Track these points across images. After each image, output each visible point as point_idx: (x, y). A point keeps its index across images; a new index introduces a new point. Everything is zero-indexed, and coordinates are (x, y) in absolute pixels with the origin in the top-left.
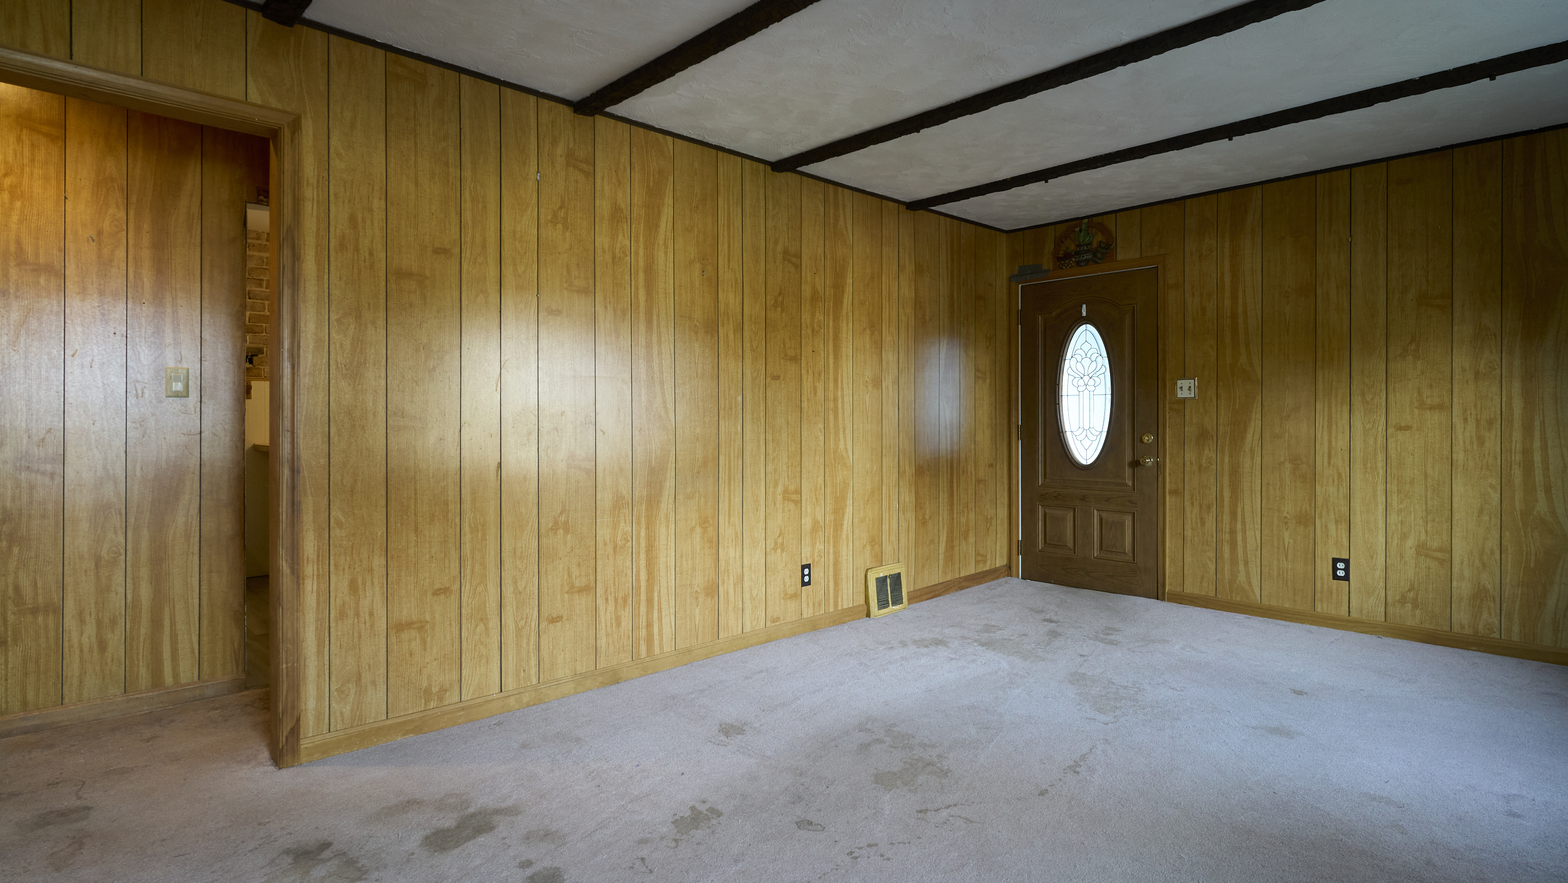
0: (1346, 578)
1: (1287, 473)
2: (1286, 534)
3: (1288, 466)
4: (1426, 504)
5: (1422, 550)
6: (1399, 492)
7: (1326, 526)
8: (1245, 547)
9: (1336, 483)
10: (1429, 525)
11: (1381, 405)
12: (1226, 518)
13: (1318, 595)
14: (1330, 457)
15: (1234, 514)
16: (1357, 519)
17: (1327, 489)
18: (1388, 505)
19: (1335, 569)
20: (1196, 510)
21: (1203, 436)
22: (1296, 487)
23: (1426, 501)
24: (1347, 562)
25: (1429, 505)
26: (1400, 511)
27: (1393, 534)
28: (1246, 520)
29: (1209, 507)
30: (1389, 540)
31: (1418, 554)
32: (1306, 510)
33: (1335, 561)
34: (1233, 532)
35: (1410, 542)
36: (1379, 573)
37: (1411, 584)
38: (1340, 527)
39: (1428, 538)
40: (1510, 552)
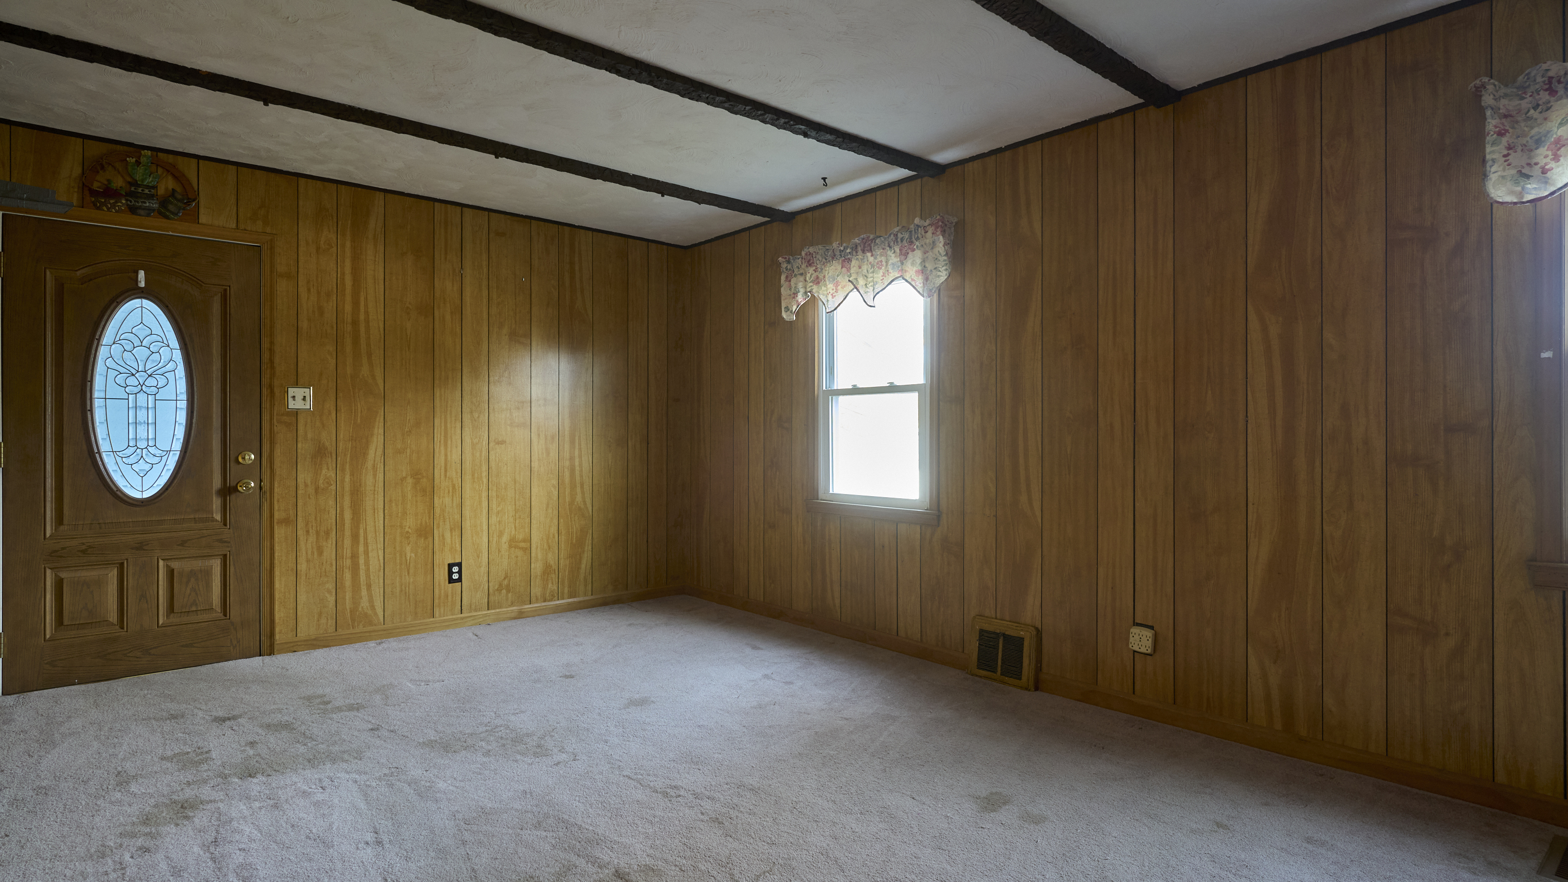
0: (460, 580)
1: (409, 488)
2: (408, 549)
3: (410, 480)
4: (515, 505)
5: (513, 543)
6: (497, 496)
7: (443, 536)
8: (368, 570)
9: (451, 494)
10: (517, 521)
11: (484, 422)
12: (347, 542)
13: (436, 601)
14: (446, 471)
15: (355, 537)
16: (467, 525)
17: (444, 500)
18: (490, 509)
19: (450, 573)
20: (312, 538)
21: (320, 453)
22: (416, 502)
23: (515, 502)
24: (459, 565)
25: (517, 506)
26: (498, 513)
27: (493, 533)
28: (369, 541)
29: (327, 533)
30: (491, 539)
31: (510, 547)
32: (426, 522)
33: (450, 566)
34: (354, 557)
35: (505, 538)
36: (484, 569)
37: (505, 573)
38: (454, 533)
39: (517, 533)
40: (563, 534)
